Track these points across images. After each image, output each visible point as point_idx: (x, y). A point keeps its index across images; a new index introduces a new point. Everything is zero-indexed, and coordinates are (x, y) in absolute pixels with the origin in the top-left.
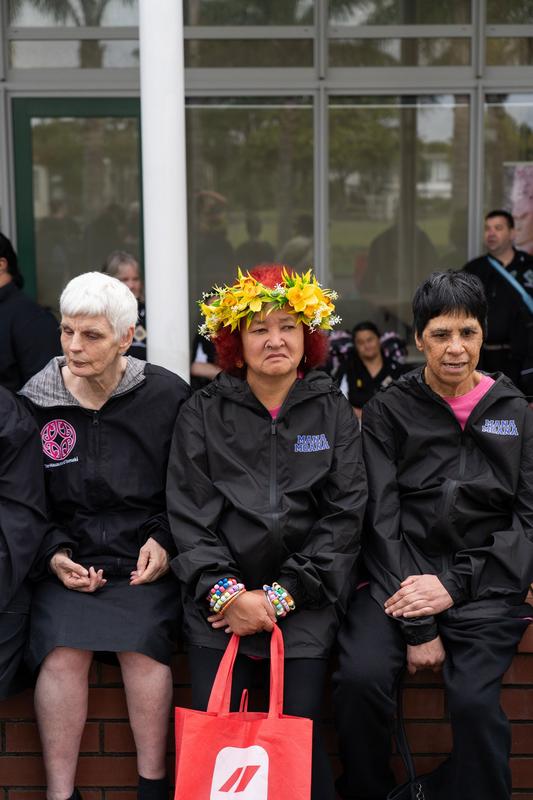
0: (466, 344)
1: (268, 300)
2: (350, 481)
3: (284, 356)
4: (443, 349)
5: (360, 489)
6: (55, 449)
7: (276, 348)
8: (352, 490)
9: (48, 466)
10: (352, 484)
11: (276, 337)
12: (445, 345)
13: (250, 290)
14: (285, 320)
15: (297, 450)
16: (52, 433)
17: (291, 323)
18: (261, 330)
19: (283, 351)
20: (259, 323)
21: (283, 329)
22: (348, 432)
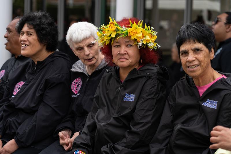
0: (196, 56)
1: (119, 32)
2: (140, 118)
3: (126, 59)
4: (185, 60)
5: (145, 122)
6: (77, 89)
7: (123, 55)
8: (141, 121)
9: (72, 96)
10: (141, 119)
11: (123, 49)
12: (186, 58)
13: (112, 27)
14: (128, 42)
15: (125, 100)
16: (77, 83)
17: (131, 44)
18: (118, 46)
19: (126, 56)
20: (117, 43)
21: (127, 46)
22: (147, 94)
